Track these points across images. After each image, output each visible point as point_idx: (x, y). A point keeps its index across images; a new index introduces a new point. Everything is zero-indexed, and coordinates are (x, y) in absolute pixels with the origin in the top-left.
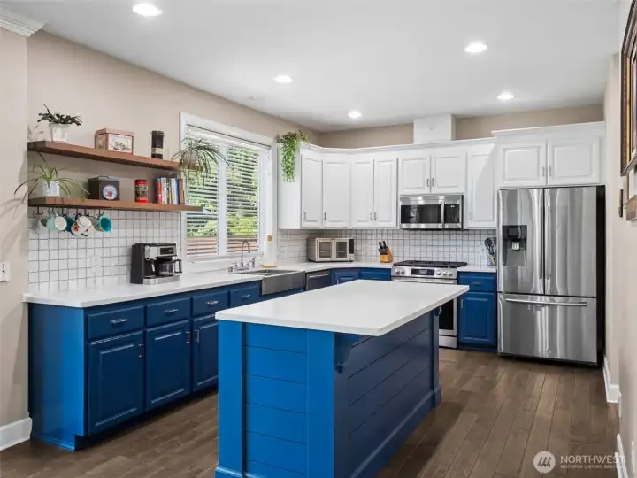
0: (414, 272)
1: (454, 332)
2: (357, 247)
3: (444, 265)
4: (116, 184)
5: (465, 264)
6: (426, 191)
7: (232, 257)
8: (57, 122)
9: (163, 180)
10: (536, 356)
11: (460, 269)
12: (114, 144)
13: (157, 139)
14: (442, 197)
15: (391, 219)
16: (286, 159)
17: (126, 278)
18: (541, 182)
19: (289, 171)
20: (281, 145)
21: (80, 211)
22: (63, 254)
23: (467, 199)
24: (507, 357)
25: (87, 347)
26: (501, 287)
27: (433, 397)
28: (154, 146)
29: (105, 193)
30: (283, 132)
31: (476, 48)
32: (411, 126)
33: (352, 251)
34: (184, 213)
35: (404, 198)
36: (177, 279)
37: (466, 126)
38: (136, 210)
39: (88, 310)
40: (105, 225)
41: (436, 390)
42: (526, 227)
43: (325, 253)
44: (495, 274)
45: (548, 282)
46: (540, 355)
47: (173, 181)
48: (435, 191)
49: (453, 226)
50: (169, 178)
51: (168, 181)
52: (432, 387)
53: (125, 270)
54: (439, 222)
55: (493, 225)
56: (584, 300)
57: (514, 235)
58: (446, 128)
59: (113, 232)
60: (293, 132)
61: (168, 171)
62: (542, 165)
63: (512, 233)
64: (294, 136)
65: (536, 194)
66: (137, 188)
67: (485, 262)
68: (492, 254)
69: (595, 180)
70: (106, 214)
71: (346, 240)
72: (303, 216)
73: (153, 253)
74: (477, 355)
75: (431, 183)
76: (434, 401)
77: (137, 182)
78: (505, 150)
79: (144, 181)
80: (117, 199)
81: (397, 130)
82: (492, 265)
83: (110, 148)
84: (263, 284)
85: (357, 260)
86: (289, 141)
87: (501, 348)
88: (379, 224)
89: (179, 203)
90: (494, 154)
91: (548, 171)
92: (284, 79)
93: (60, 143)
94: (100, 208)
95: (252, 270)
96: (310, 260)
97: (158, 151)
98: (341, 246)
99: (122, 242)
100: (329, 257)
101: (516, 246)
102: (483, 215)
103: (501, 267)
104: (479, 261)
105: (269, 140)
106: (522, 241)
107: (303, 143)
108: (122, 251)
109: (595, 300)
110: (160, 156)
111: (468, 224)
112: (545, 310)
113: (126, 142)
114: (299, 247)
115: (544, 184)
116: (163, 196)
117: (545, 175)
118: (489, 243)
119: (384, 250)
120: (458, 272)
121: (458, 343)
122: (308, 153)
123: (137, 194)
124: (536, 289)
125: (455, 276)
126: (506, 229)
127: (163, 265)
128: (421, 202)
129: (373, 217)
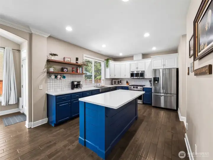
0: (133, 87)
1: (142, 101)
2: (122, 82)
3: (140, 86)
4: (67, 69)
5: (145, 86)
6: (136, 70)
7: (95, 84)
8: (53, 55)
9: (79, 68)
10: (161, 107)
11: (143, 87)
12: (67, 60)
13: (77, 59)
14: (140, 71)
15: (129, 76)
16: (107, 64)
17: (70, 88)
18: (163, 67)
19: (107, 66)
20: (106, 61)
21: (58, 74)
22: (56, 83)
23: (145, 71)
24: (154, 107)
25: (56, 104)
26: (153, 91)
27: (136, 117)
28: (76, 61)
29: (64, 70)
30: (106, 58)
31: (147, 35)
32: (133, 56)
33: (121, 83)
34: (84, 75)
35: (132, 72)
36: (81, 89)
37: (145, 56)
38: (71, 74)
39: (56, 96)
40: (64, 77)
41: (137, 116)
42: (159, 78)
43: (115, 83)
44: (151, 89)
45: (164, 90)
46: (162, 107)
47: (81, 68)
48: (138, 70)
49: (142, 77)
50: (80, 67)
51: (80, 68)
52: (136, 115)
53: (70, 87)
54: (139, 77)
55: (151, 77)
56: (173, 95)
57: (156, 80)
58: (140, 57)
59: (66, 79)
60: (108, 58)
61: (80, 66)
62: (163, 64)
63: (155, 79)
64: (108, 59)
65: (161, 71)
66: (72, 69)
67: (149, 85)
68: (151, 83)
69: (176, 67)
70: (64, 75)
71: (120, 80)
72: (110, 76)
73: (76, 83)
74: (147, 106)
75: (137, 68)
76: (136, 119)
77: (72, 68)
78: (154, 60)
79: (74, 68)
80: (67, 72)
81: (130, 57)
82: (151, 86)
83: (66, 61)
84: (100, 90)
85: (122, 84)
86: (107, 60)
87: (153, 105)
88: (126, 77)
89: (82, 73)
90: (151, 62)
91: (164, 65)
92: (104, 46)
93: (53, 60)
94: (63, 74)
95: (99, 86)
96: (112, 84)
97: (77, 62)
98: (118, 82)
99: (70, 81)
100: (116, 84)
101: (156, 82)
102: (149, 75)
103: (153, 87)
104: (148, 85)
105: (103, 60)
106: (158, 81)
107: (110, 60)
108: (70, 83)
109: (176, 95)
110: (77, 63)
111: (145, 77)
112: (163, 97)
113: (69, 60)
114: (110, 82)
115: (163, 68)
116: (79, 71)
117: (163, 66)
118: (150, 81)
119: (127, 82)
120: (143, 88)
121: (143, 103)
122: (111, 63)
123: (72, 71)
124: (161, 92)
125: (142, 88)
126: (154, 78)
127: (78, 85)
128: (136, 72)
129: (125, 76)
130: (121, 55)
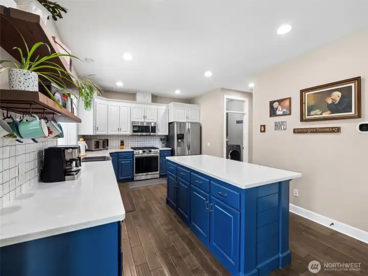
0: (144, 152)
6: (143, 120)
14: (145, 123)
15: (128, 131)
18: (186, 121)
23: (158, 124)
32: (135, 94)
35: (134, 122)
37: (155, 98)
42: (184, 134)
45: (189, 151)
48: (147, 120)
49: (154, 134)
54: (149, 132)
55: (166, 134)
58: (149, 98)
68: (163, 143)
69: (198, 121)
72: (96, 129)
75: (145, 117)
78: (176, 109)
81: (130, 95)
88: (122, 133)
90: (167, 110)
100: (98, 148)
101: (180, 141)
102: (163, 131)
103: (176, 147)
118: (162, 140)
119: (123, 143)
121: (160, 175)
123: (63, 105)
124: (186, 154)
125: (159, 152)
129: (119, 129)
130: (120, 85)
